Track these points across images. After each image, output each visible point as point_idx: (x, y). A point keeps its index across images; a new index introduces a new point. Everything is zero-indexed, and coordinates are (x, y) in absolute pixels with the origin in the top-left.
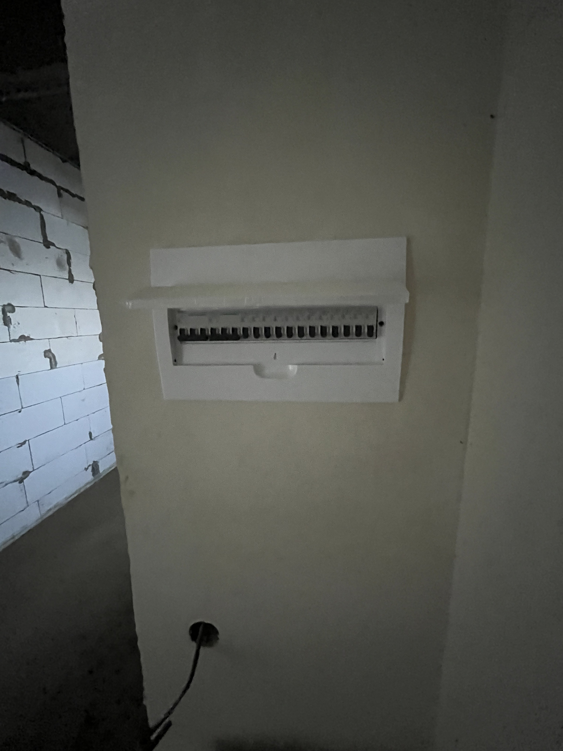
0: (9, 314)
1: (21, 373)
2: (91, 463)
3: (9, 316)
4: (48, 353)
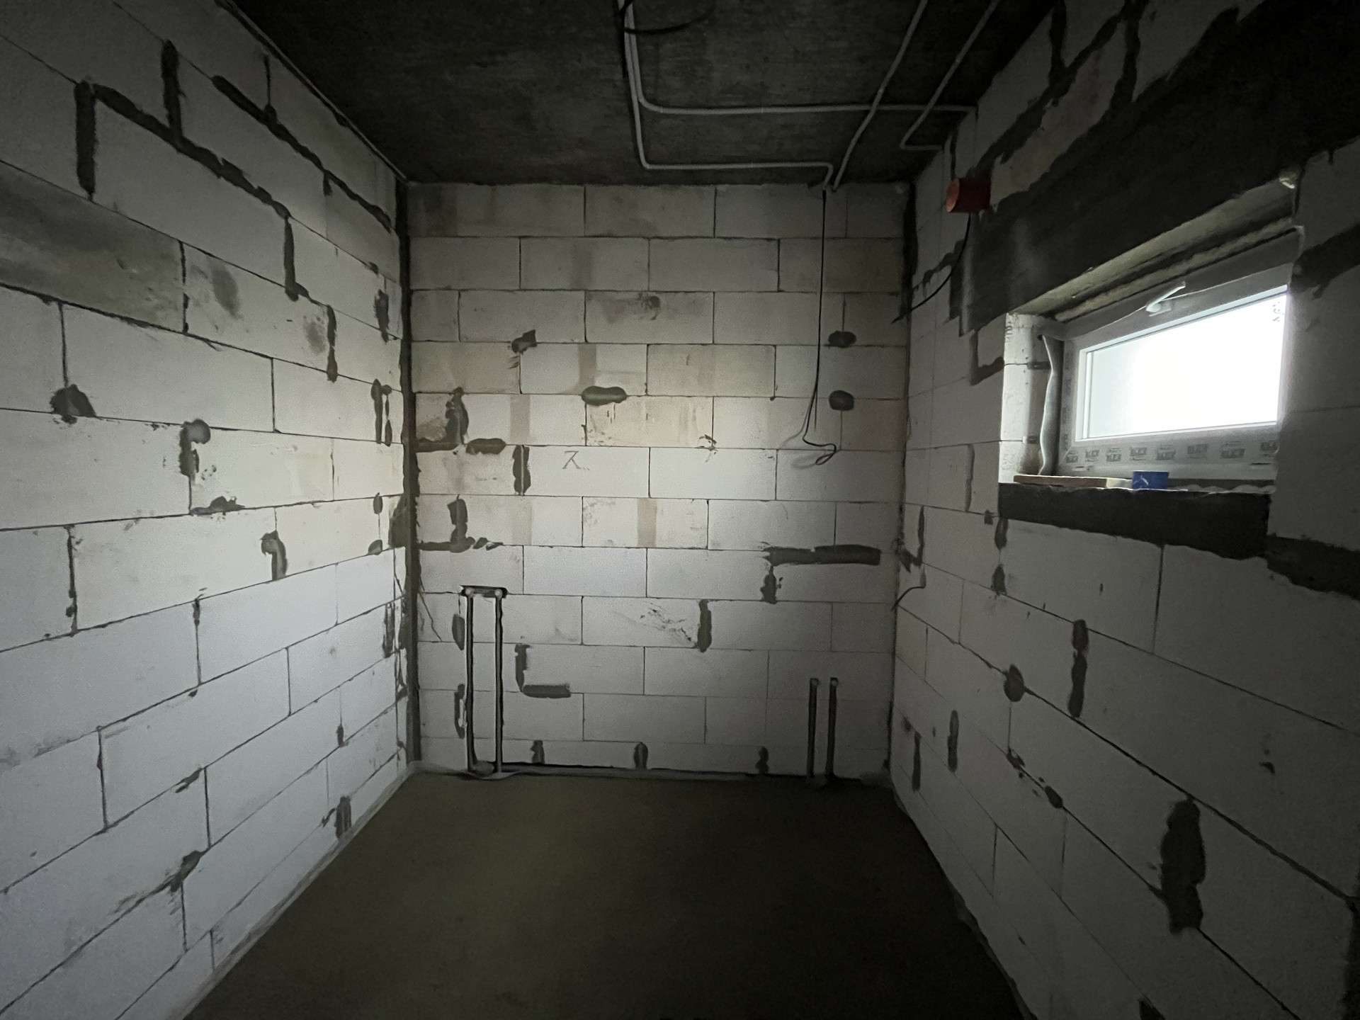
0: (194, 446)
1: (206, 593)
2: (335, 804)
3: (195, 452)
4: (271, 543)
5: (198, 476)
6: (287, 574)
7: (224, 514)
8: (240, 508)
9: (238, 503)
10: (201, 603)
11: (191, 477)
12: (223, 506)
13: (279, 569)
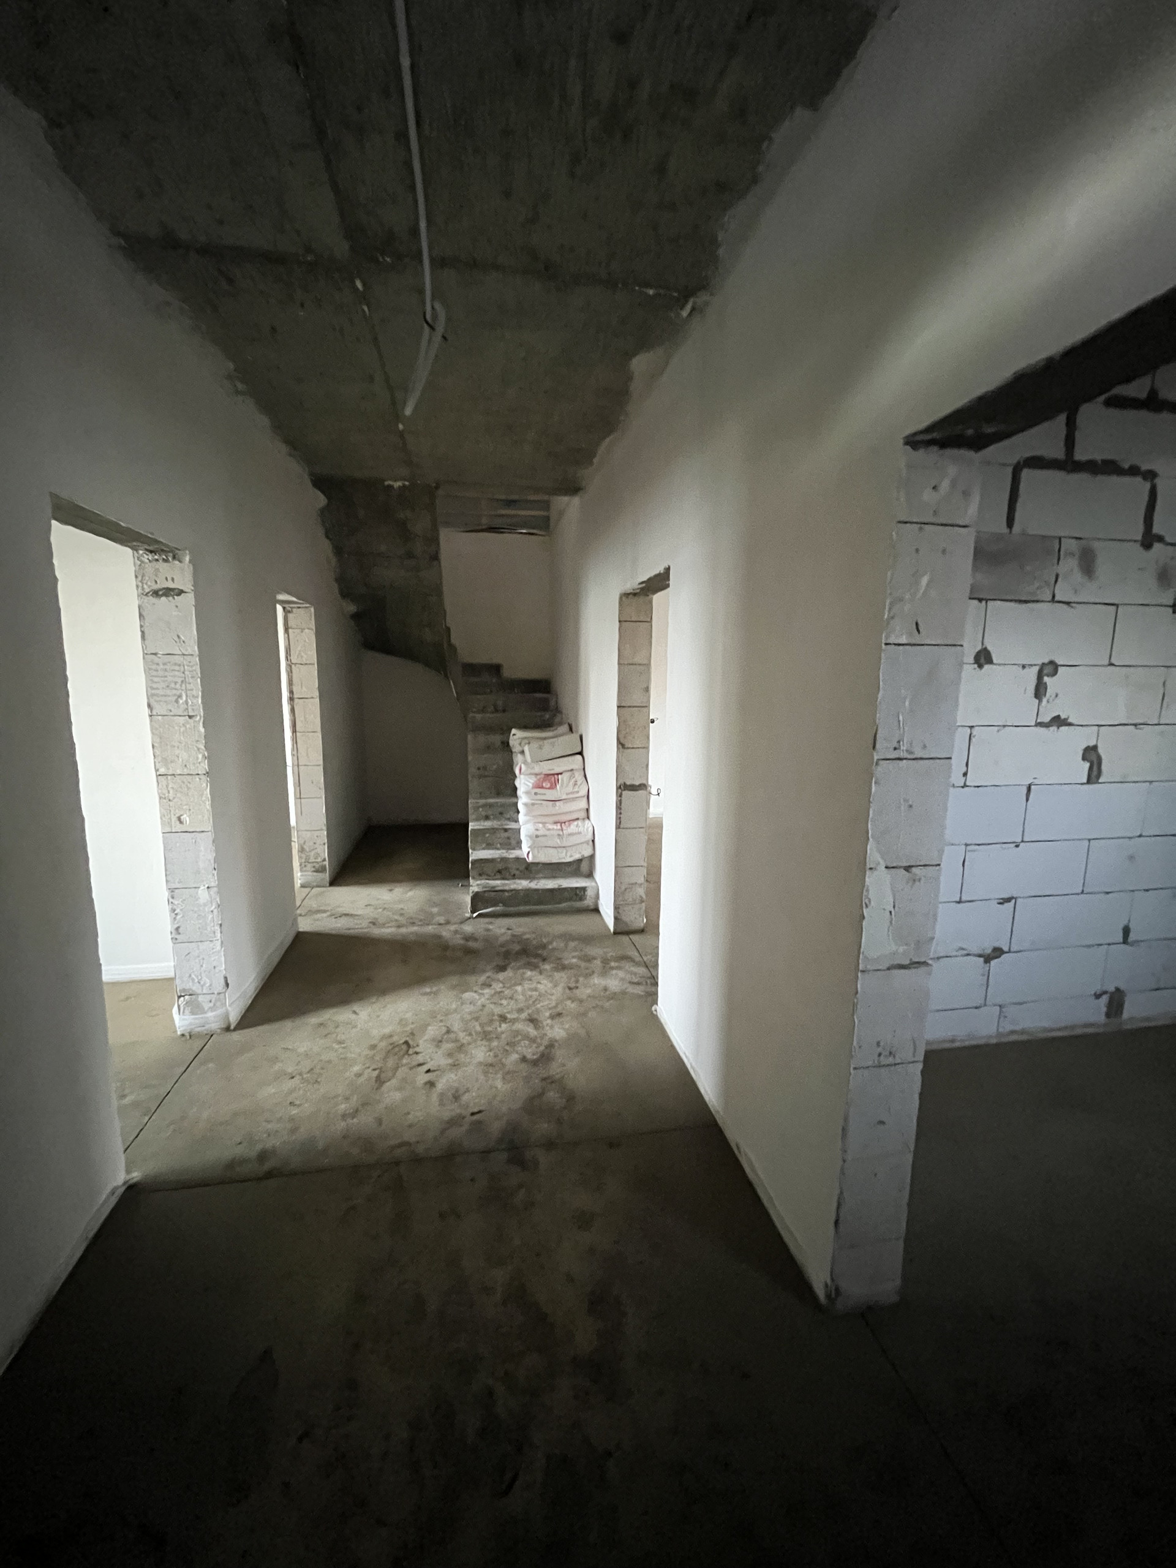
0: (1046, 679)
1: (1036, 782)
2: (1112, 989)
3: (1046, 683)
4: (1091, 754)
5: (1045, 700)
6: (1100, 781)
7: (1058, 728)
8: (1070, 724)
9: (1070, 720)
10: (1032, 787)
11: (1040, 701)
12: (1058, 722)
13: (1094, 776)
